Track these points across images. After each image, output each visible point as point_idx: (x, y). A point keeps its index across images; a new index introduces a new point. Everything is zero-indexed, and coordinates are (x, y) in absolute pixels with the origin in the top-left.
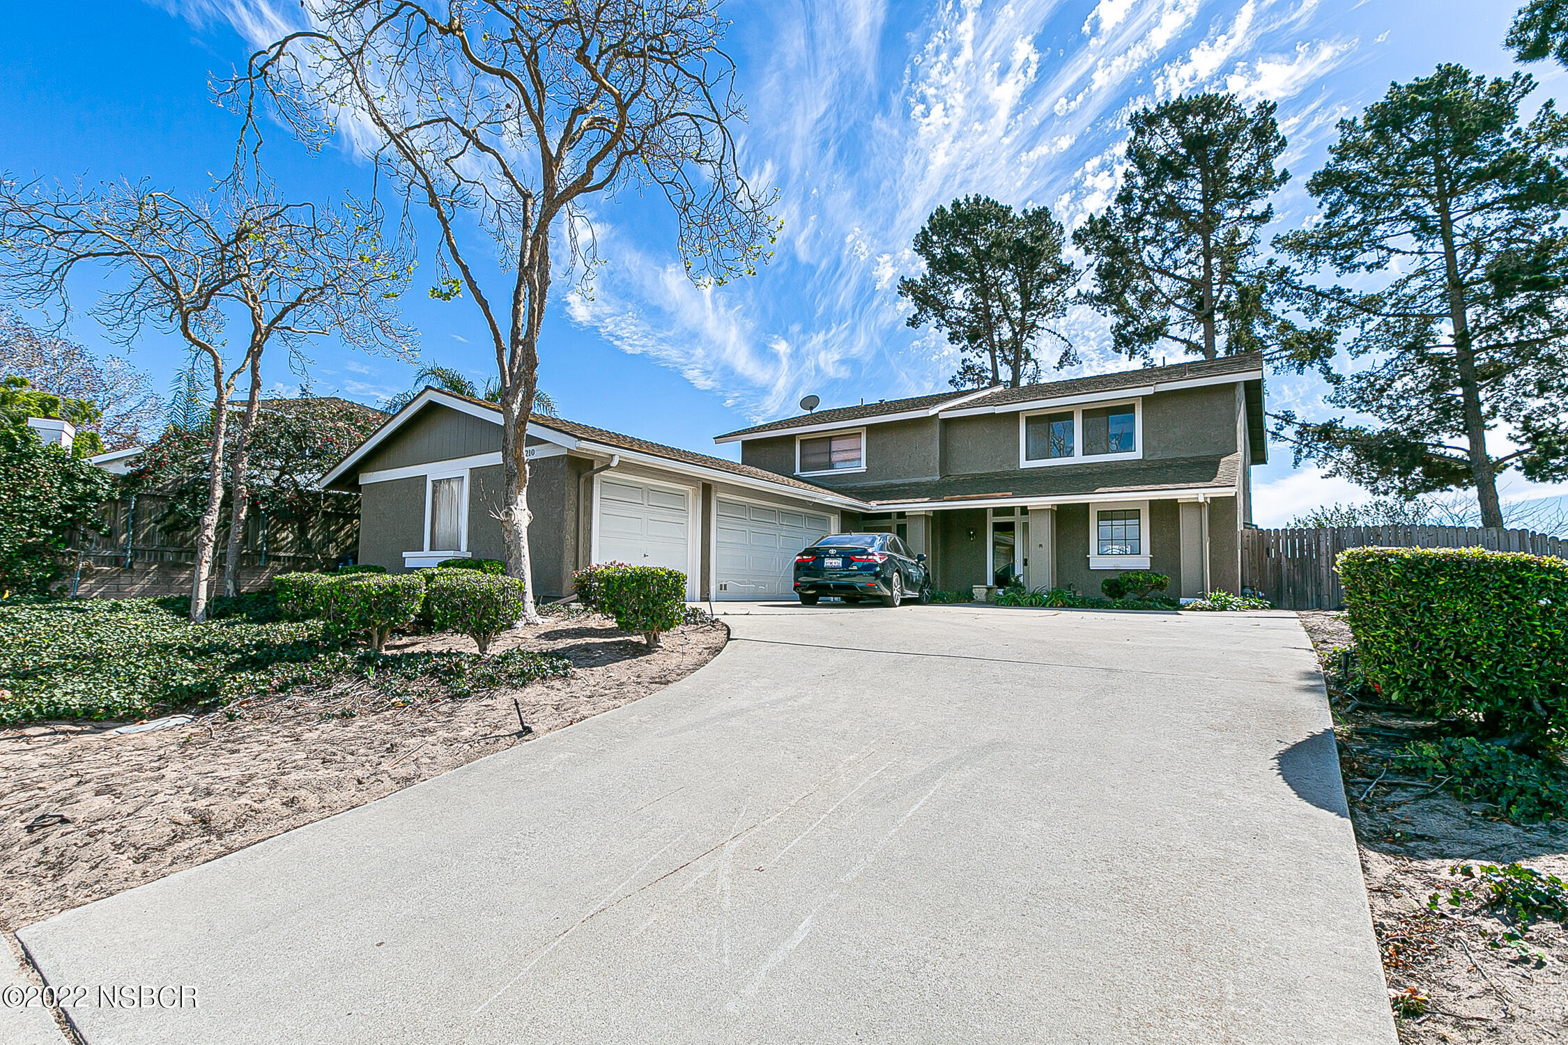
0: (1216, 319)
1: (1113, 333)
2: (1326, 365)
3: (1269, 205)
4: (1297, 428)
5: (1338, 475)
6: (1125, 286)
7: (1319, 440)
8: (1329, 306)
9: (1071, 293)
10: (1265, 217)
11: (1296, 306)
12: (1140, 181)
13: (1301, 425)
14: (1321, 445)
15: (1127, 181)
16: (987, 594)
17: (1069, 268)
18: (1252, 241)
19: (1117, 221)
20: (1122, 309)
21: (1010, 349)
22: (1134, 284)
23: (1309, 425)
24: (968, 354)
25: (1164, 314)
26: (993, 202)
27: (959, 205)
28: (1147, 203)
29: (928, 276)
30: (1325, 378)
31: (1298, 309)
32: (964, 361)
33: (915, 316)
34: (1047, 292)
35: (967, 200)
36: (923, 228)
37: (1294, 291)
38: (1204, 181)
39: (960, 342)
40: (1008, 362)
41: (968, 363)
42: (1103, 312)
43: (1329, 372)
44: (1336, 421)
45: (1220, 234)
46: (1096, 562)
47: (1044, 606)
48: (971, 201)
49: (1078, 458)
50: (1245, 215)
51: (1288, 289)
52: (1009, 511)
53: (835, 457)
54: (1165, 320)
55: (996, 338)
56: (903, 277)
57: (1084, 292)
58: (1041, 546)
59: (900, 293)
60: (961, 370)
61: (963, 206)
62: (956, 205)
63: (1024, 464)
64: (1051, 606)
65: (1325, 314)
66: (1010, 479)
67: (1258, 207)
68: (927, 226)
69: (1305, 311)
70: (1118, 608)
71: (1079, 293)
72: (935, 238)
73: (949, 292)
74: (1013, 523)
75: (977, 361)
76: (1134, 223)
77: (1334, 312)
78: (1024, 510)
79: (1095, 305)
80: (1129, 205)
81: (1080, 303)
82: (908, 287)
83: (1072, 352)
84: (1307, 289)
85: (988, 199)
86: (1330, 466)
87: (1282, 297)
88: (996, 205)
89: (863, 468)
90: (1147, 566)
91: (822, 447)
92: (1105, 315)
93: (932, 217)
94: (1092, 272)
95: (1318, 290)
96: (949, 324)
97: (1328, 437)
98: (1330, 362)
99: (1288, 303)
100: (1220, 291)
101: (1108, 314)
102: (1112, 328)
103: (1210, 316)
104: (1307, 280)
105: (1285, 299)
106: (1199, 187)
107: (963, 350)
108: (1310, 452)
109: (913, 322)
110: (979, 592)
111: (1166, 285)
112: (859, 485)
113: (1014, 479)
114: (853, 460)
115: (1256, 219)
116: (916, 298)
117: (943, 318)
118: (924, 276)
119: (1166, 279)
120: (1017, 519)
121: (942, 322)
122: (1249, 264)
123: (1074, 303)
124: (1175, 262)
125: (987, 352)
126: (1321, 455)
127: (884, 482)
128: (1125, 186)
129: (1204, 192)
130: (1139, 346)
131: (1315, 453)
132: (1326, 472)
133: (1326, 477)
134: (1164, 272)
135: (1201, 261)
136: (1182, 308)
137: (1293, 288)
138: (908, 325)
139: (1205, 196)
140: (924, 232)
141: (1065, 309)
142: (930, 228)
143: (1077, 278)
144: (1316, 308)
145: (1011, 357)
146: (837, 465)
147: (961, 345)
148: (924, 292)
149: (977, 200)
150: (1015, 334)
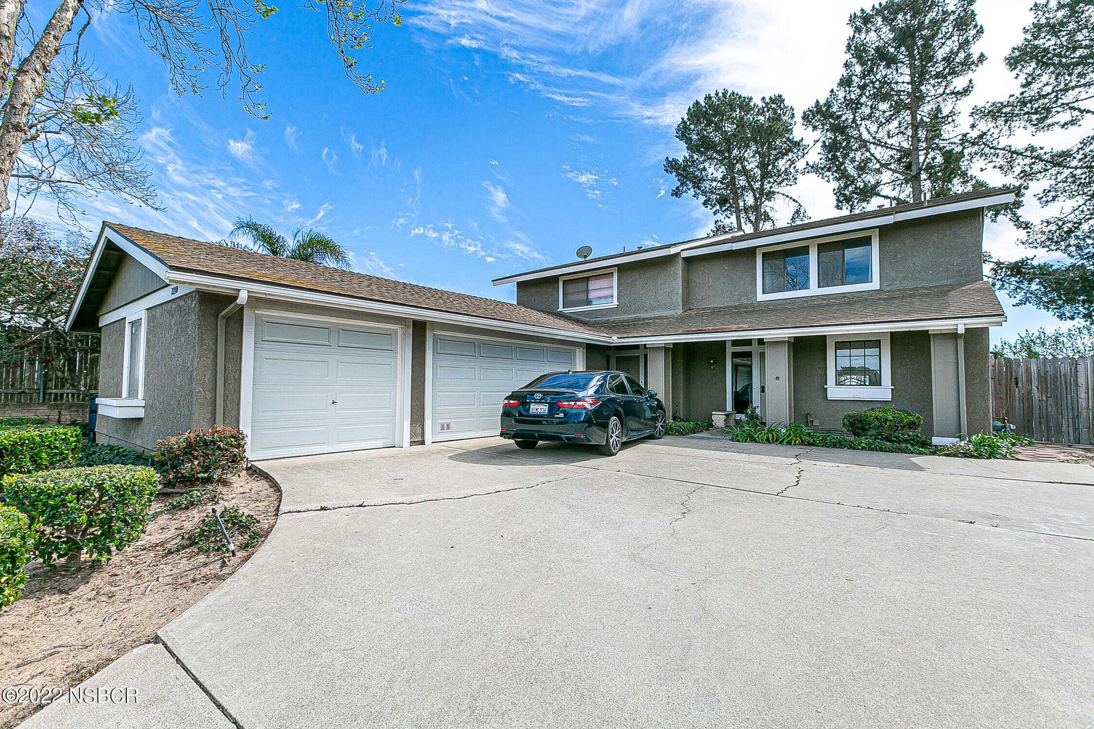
0: (922, 179)
1: (835, 194)
2: (1015, 215)
3: (970, 81)
4: (992, 265)
5: (1028, 303)
6: (845, 157)
7: (1011, 275)
8: (1021, 163)
9: (801, 165)
10: (966, 92)
11: (993, 164)
12: (858, 69)
13: (996, 263)
14: (1013, 279)
15: (847, 70)
16: (725, 420)
17: (799, 144)
18: (952, 113)
19: (839, 101)
20: (843, 175)
21: (753, 212)
22: (852, 155)
23: (1003, 264)
24: (719, 217)
25: (877, 178)
26: (737, 95)
27: (710, 98)
28: (863, 88)
29: (688, 157)
30: (1015, 225)
31: (995, 167)
32: (716, 222)
33: (677, 188)
34: (782, 164)
35: (717, 94)
36: (683, 119)
37: (992, 151)
38: (912, 66)
39: (713, 207)
40: (751, 221)
41: (719, 223)
42: (826, 179)
43: (1018, 220)
44: (1028, 259)
45: (926, 109)
46: (835, 392)
47: (781, 443)
48: (720, 95)
49: (814, 290)
50: (948, 91)
51: (987, 150)
52: (748, 342)
53: (592, 295)
54: (878, 183)
55: (742, 204)
56: (667, 158)
57: (811, 163)
58: (777, 378)
59: (666, 170)
60: (714, 229)
61: (713, 99)
62: (708, 98)
63: (761, 297)
64: (789, 443)
65: (1018, 170)
66: (746, 312)
67: (959, 83)
68: (686, 117)
69: (1001, 168)
70: (863, 448)
71: (807, 164)
72: (692, 127)
73: (704, 169)
74: (751, 352)
75: (727, 222)
76: (853, 105)
77: (1027, 168)
78: (761, 342)
79: (820, 173)
80: (849, 87)
81: (808, 172)
82: (672, 166)
83: (802, 210)
84: (1004, 149)
85: (733, 93)
86: (1020, 296)
87: (981, 157)
88: (740, 97)
89: (616, 302)
90: (889, 397)
91: (581, 286)
92: (828, 181)
93: (689, 110)
94: (818, 147)
95: (1013, 149)
96: (704, 193)
97: (1019, 272)
98: (1019, 212)
99: (986, 161)
100: (927, 154)
101: (831, 180)
102: (834, 190)
103: (917, 177)
104: (1004, 142)
105: (983, 158)
106: (908, 71)
107: (715, 213)
108: (1003, 285)
109: (677, 193)
110: (718, 419)
111: (879, 152)
112: (612, 319)
113: (751, 312)
114: (606, 297)
115: (958, 93)
116: (678, 174)
117: (699, 188)
118: (685, 157)
119: (879, 148)
120: (754, 348)
121: (698, 191)
122: (950, 133)
123: (803, 173)
124: (889, 132)
125: (734, 214)
126: (1012, 287)
127: (633, 316)
128: (845, 74)
129: (912, 75)
130: (857, 203)
131: (1007, 285)
132: (1016, 301)
133: (1017, 305)
134: (879, 143)
135: (909, 132)
136: (894, 171)
137: (991, 148)
138: (672, 195)
139: (912, 79)
140: (684, 122)
141: (796, 179)
142: (688, 119)
143: (806, 151)
144: (1011, 164)
145: (753, 218)
146: (594, 302)
147: (714, 210)
148: (684, 170)
149: (724, 94)
150: (756, 199)
